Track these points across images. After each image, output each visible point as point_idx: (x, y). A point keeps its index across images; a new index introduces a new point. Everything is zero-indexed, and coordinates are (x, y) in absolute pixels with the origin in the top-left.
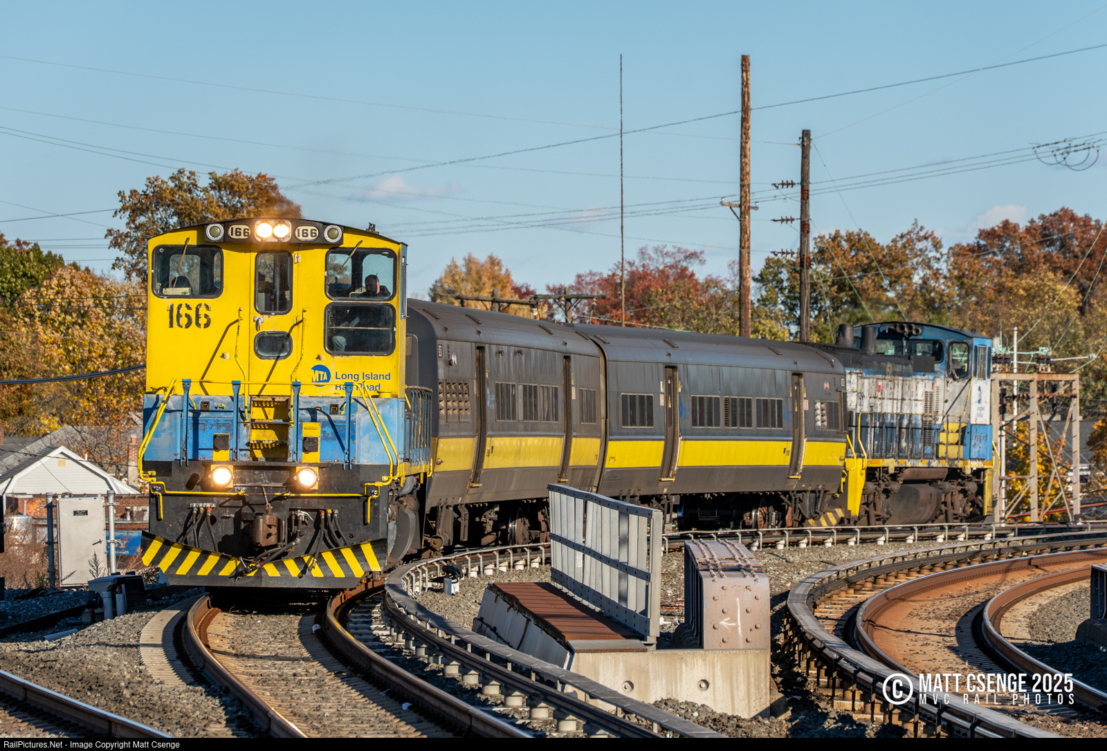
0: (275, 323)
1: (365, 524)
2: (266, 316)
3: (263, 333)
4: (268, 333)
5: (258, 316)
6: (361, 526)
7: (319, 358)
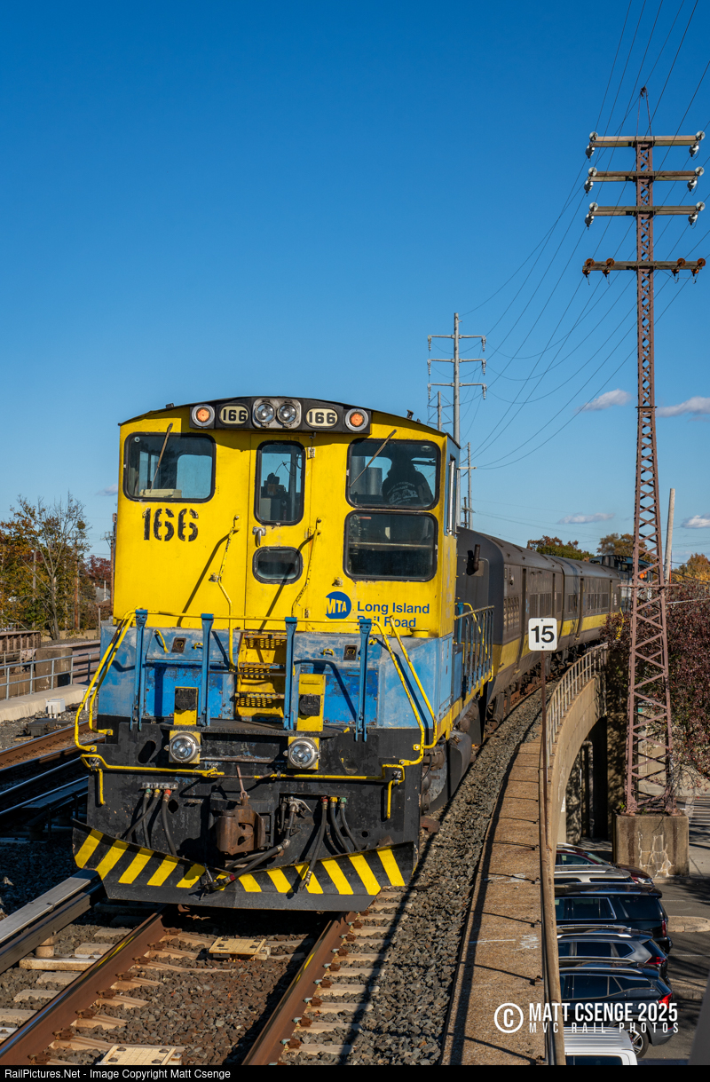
0: (281, 537)
1: (384, 819)
2: (269, 528)
3: (264, 549)
4: (272, 549)
5: (259, 526)
6: (378, 822)
7: (336, 583)
